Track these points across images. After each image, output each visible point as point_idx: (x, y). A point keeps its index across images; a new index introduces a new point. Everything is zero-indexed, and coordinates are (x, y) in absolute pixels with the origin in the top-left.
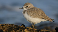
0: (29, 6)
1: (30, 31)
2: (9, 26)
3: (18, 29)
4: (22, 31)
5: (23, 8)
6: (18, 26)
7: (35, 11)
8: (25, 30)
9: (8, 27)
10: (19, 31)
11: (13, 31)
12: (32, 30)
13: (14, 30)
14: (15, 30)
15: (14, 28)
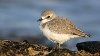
0: (51, 16)
1: (36, 50)
2: (5, 44)
3: (18, 48)
4: (24, 50)
5: (41, 20)
6: (18, 43)
7: (61, 23)
8: (29, 49)
9: (3, 46)
10: (19, 51)
11: (11, 51)
12: (40, 48)
13: (11, 49)
14: (14, 50)
15: (13, 47)
